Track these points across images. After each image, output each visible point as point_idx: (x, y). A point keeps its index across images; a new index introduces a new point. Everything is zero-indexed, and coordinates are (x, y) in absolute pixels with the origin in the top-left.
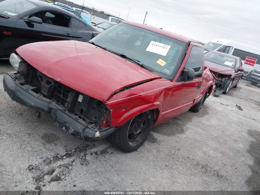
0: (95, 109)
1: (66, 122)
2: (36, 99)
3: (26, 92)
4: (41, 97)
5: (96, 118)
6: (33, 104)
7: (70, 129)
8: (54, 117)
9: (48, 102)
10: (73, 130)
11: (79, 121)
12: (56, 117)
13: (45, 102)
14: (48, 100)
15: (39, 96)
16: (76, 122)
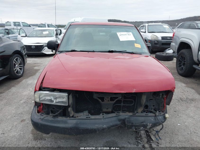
0: (152, 99)
1: (142, 122)
2: (102, 120)
3: (88, 120)
4: (106, 116)
5: (154, 106)
6: (105, 126)
7: (148, 125)
8: (130, 124)
9: (115, 116)
10: (151, 124)
11: (149, 115)
12: (133, 123)
13: (112, 117)
14: (114, 115)
15: (103, 116)
16: (148, 117)
